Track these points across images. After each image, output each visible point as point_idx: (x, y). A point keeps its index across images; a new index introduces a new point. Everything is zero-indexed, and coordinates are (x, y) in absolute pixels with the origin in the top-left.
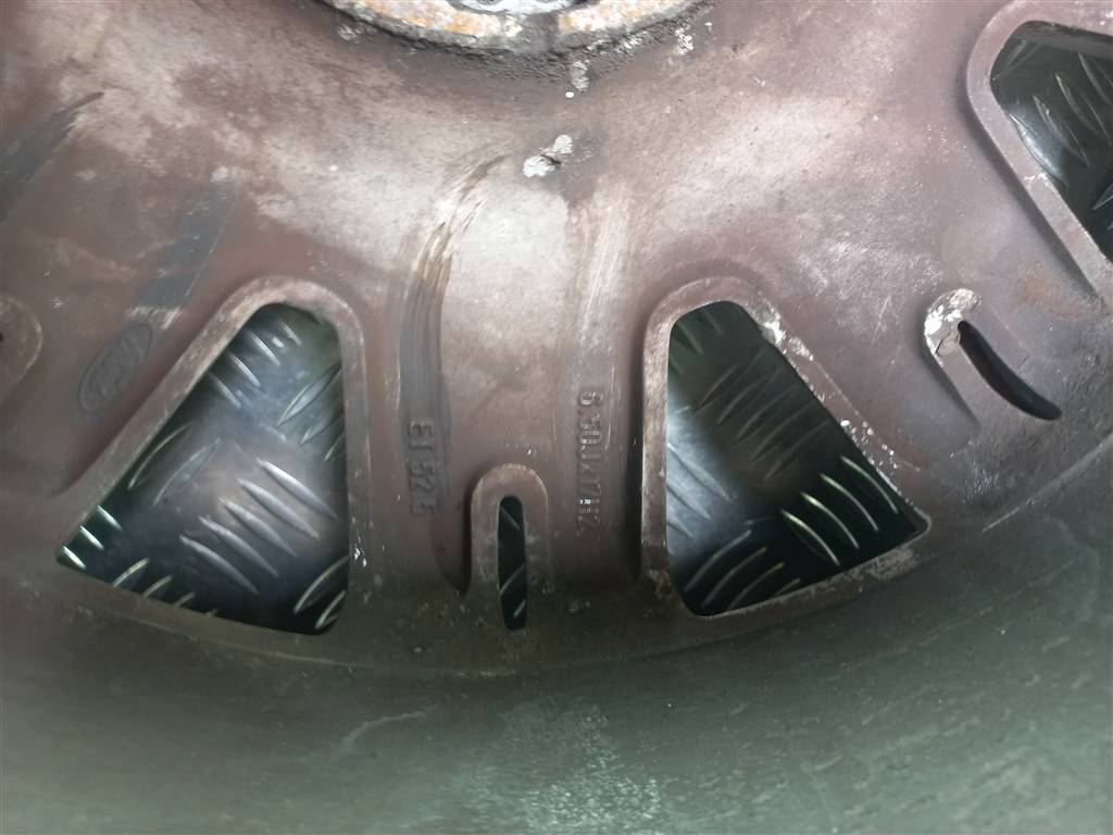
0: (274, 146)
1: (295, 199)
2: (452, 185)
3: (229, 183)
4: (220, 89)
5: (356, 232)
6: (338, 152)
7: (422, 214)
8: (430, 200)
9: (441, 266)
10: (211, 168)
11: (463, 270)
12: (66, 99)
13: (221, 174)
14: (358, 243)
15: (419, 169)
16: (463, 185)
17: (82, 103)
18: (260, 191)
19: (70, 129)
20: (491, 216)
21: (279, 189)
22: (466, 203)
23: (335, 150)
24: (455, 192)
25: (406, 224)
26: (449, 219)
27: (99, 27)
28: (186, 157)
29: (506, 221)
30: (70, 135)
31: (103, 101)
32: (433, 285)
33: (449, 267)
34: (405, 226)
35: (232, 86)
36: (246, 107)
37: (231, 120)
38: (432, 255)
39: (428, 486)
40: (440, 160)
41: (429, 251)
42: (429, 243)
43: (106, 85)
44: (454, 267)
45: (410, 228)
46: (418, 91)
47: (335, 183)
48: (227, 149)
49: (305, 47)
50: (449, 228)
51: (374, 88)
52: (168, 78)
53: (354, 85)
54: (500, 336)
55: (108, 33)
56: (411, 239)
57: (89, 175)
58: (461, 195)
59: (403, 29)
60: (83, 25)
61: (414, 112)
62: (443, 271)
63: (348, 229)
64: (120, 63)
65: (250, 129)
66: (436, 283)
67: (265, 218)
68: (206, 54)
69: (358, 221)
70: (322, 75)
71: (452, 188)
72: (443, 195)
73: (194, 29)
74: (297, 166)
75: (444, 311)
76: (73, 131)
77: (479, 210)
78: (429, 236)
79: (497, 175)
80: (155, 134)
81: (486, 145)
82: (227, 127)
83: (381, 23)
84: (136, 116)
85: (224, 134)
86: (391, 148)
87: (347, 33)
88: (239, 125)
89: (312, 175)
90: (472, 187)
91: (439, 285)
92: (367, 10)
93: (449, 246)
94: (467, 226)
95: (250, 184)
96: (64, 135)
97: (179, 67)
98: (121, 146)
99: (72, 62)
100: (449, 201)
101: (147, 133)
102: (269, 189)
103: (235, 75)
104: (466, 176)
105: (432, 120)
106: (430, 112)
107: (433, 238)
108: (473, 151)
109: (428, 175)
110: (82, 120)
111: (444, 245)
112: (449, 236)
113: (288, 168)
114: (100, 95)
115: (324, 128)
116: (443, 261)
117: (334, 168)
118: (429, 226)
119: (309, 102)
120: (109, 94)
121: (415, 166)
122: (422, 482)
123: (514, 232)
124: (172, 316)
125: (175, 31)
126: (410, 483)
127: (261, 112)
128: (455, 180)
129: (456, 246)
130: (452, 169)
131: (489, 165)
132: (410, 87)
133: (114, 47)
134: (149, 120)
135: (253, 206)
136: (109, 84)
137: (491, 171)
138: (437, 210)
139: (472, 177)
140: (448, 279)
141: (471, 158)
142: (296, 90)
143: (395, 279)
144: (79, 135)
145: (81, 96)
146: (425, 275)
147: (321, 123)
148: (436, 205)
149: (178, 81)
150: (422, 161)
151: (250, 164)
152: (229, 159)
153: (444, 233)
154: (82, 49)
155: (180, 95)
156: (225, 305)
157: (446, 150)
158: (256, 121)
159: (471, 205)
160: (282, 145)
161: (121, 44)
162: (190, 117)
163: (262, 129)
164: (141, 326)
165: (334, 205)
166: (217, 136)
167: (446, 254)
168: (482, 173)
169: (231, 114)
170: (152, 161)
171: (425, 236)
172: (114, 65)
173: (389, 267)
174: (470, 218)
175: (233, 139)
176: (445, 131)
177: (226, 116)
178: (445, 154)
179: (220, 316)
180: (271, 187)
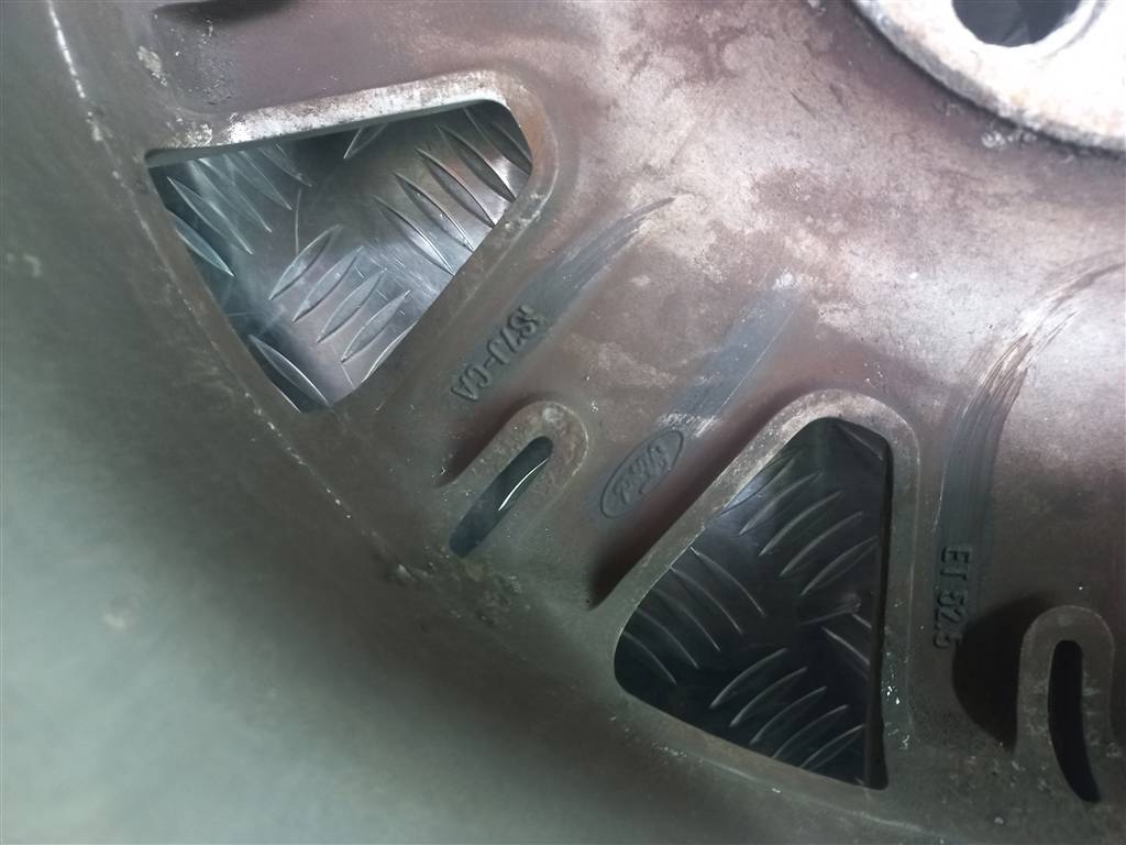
0: (851, 252)
1: (862, 308)
2: (1047, 294)
3: (791, 290)
4: (804, 193)
5: (922, 342)
6: (925, 260)
7: (1003, 325)
8: (1016, 310)
9: (1012, 381)
10: (776, 274)
11: (1037, 384)
12: (634, 206)
13: (785, 280)
14: (923, 355)
15: (1012, 278)
16: (1060, 294)
17: (650, 209)
18: (824, 299)
19: (631, 236)
20: (1084, 328)
21: (847, 297)
22: (1058, 313)
23: (921, 257)
24: (1048, 302)
25: (983, 335)
26: (1034, 329)
27: (682, 133)
28: (749, 262)
29: (1100, 333)
30: (632, 241)
31: (672, 208)
32: (999, 399)
33: (1021, 382)
34: (979, 338)
35: (818, 190)
36: (829, 212)
37: (809, 225)
38: (1004, 367)
39: (956, 617)
40: (1042, 268)
41: (1002, 363)
42: (1003, 354)
43: (677, 190)
44: (1027, 382)
45: (986, 339)
46: (1051, 199)
47: (912, 292)
48: (798, 255)
49: (929, 153)
50: (1031, 339)
51: (996, 195)
52: (747, 183)
53: (972, 192)
54: (1066, 457)
55: (691, 138)
56: (984, 351)
57: (642, 281)
58: (1053, 305)
59: (1074, 136)
60: (666, 132)
61: (1032, 220)
62: (1014, 384)
63: (914, 340)
64: (697, 169)
65: (828, 235)
66: (1004, 396)
67: (824, 326)
68: (799, 159)
69: (928, 331)
70: (935, 181)
71: (1047, 297)
72: (1032, 305)
73: (791, 133)
74: (872, 274)
75: (1005, 428)
76: (636, 236)
77: (1071, 321)
78: (1006, 348)
79: (1104, 284)
80: (720, 239)
81: (1107, 253)
82: (802, 233)
83: (1050, 131)
84: (703, 222)
85: (796, 240)
86: (988, 256)
87: (995, 140)
88: (815, 231)
89: (887, 283)
90: (1070, 297)
91: (1006, 401)
92: (1036, 119)
93: (1027, 359)
94: (1053, 338)
95: (815, 293)
96: (625, 241)
97: (760, 172)
98: (682, 252)
99: (647, 167)
100: (1039, 311)
101: (712, 238)
102: (835, 297)
103: (827, 180)
104: (1067, 285)
105: (1052, 227)
106: (1052, 220)
107: (1011, 349)
108: (1087, 260)
109: (1022, 284)
110: (645, 227)
111: (1021, 358)
112: (1030, 347)
113: (861, 275)
114: (670, 200)
115: (916, 235)
116: (1017, 374)
117: (914, 275)
118: (1008, 336)
119: (907, 209)
120: (679, 200)
121: (1008, 274)
122: (951, 613)
123: (1107, 345)
124: (706, 425)
125: (768, 135)
126: (936, 612)
127: (846, 218)
128: (1053, 288)
129: (1035, 359)
130: (1052, 277)
131: (1101, 273)
132: (1045, 194)
133: (693, 153)
134: (717, 226)
135: (815, 314)
136: (682, 190)
137: (1098, 280)
138: (1021, 320)
139: (1072, 287)
140: (1017, 395)
141: (1080, 266)
142: (895, 196)
143: (956, 393)
144: (640, 241)
145: (650, 201)
146: (992, 390)
147: (912, 230)
148: (1023, 314)
149: (757, 185)
150: (1020, 270)
151: (820, 272)
152: (797, 266)
153: (1024, 346)
154: (660, 155)
155: (756, 200)
156: (776, 418)
157: (1054, 259)
158: (837, 226)
159: (1063, 315)
160: (860, 252)
161: (703, 149)
162: (762, 223)
163: (842, 235)
164: (674, 434)
165: (905, 314)
166: (788, 242)
167: (1020, 368)
168: (1089, 281)
169: (809, 219)
170: (711, 268)
171: (1001, 350)
172: (691, 171)
173: (951, 379)
174: (1058, 329)
175: (806, 246)
176: (1061, 239)
177: (803, 221)
178: (1051, 263)
179: (769, 430)
180: (839, 295)
